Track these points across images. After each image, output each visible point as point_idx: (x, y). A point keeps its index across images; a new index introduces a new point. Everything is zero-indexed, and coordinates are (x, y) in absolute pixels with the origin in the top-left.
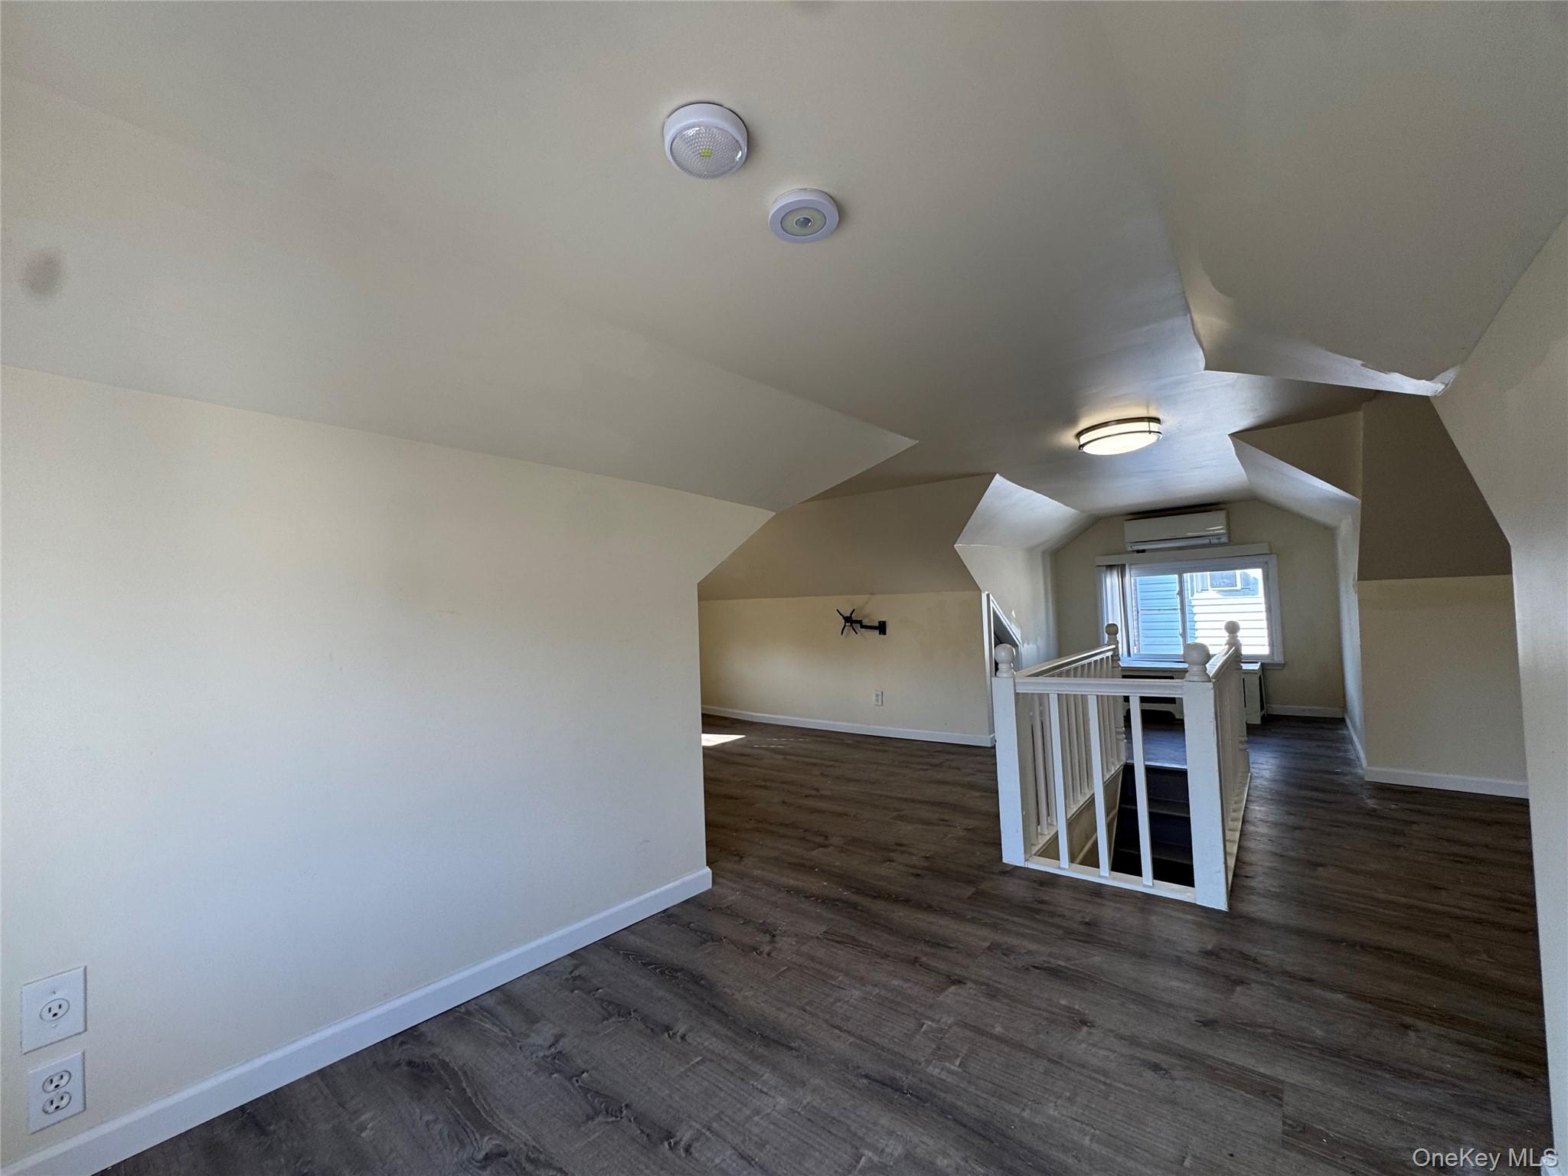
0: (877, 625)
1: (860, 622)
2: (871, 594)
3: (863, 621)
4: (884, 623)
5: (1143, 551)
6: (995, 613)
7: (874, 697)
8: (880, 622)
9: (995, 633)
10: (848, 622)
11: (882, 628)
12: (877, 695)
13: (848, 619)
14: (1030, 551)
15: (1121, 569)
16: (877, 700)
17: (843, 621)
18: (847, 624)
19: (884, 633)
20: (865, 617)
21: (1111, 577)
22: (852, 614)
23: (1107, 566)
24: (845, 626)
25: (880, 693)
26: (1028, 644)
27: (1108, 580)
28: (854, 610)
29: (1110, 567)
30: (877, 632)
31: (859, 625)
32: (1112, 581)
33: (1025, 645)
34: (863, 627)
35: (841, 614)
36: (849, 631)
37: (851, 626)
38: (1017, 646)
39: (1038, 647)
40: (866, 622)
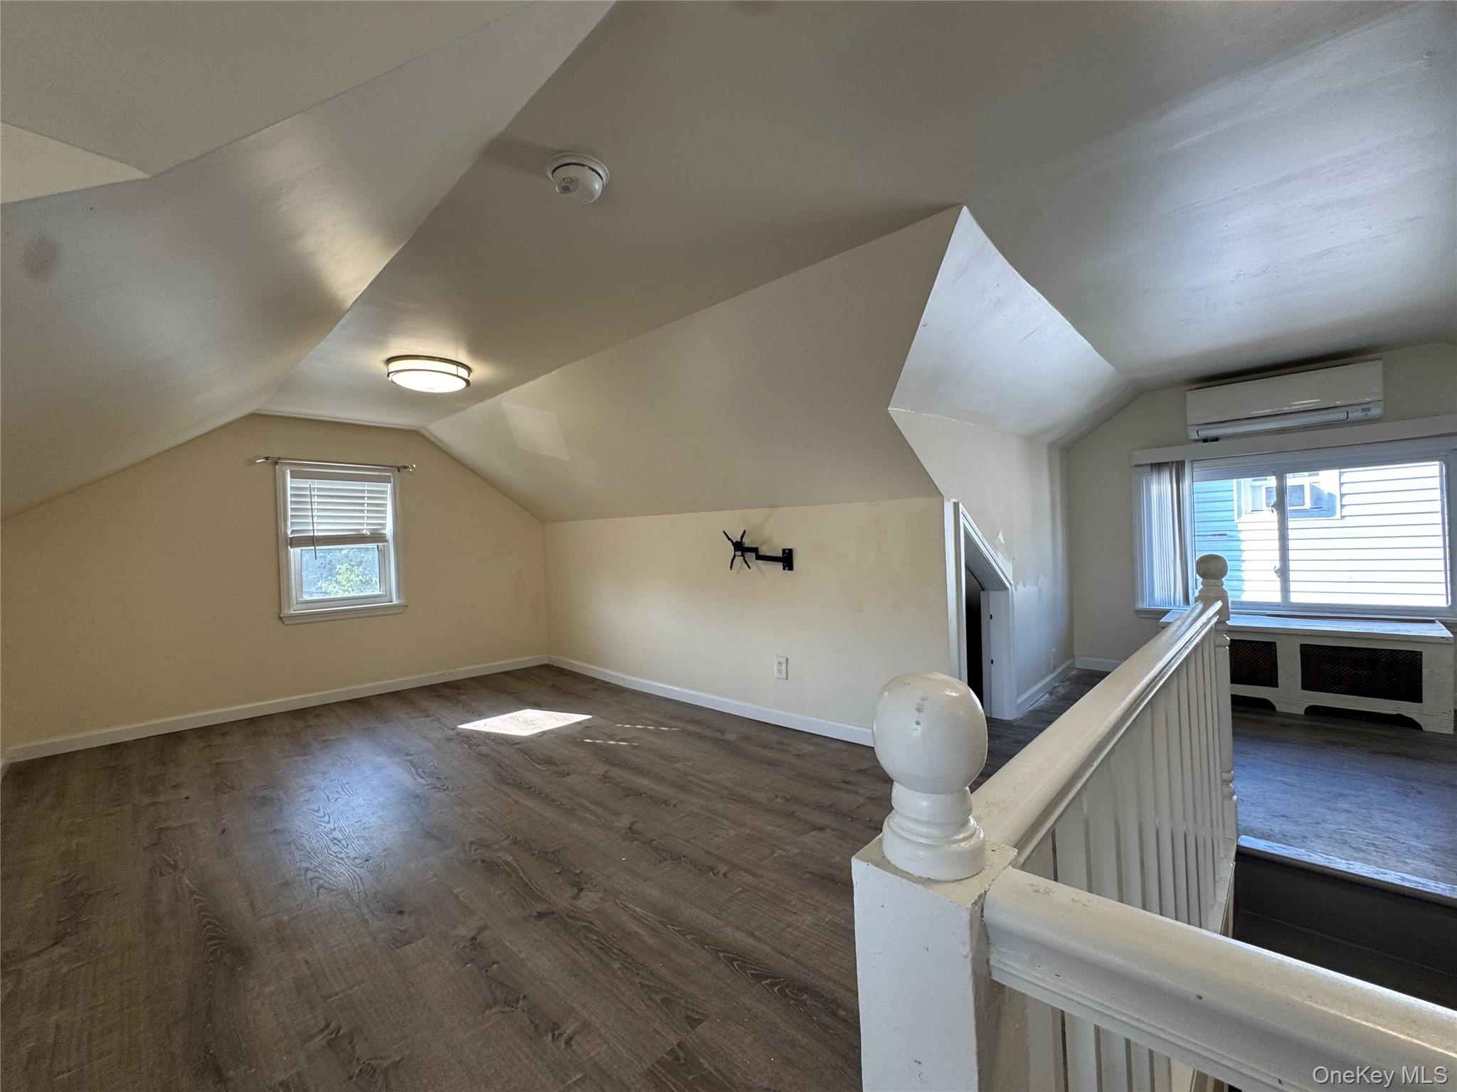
0: (780, 554)
1: (755, 550)
2: (773, 506)
3: (760, 550)
4: (791, 551)
5: (1216, 439)
6: (967, 535)
7: (776, 664)
8: (784, 551)
9: (967, 568)
10: (738, 551)
11: (787, 559)
12: (780, 663)
13: (739, 547)
14: (1030, 439)
15: (1178, 468)
16: (780, 671)
17: (732, 547)
18: (736, 553)
19: (791, 568)
20: (763, 543)
21: (1159, 483)
22: (742, 537)
23: (1152, 465)
24: (734, 556)
25: (783, 660)
26: (1025, 586)
27: (1154, 488)
28: (744, 532)
29: (1158, 467)
30: (780, 565)
31: (754, 554)
32: (1160, 489)
33: (1020, 587)
34: (759, 557)
35: (729, 539)
36: (741, 567)
37: (743, 555)
38: (1006, 588)
39: (1040, 590)
40: (764, 551)
